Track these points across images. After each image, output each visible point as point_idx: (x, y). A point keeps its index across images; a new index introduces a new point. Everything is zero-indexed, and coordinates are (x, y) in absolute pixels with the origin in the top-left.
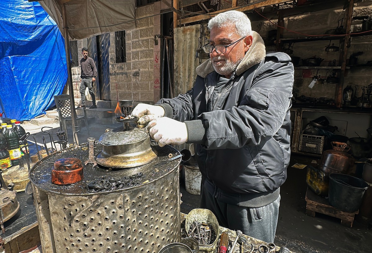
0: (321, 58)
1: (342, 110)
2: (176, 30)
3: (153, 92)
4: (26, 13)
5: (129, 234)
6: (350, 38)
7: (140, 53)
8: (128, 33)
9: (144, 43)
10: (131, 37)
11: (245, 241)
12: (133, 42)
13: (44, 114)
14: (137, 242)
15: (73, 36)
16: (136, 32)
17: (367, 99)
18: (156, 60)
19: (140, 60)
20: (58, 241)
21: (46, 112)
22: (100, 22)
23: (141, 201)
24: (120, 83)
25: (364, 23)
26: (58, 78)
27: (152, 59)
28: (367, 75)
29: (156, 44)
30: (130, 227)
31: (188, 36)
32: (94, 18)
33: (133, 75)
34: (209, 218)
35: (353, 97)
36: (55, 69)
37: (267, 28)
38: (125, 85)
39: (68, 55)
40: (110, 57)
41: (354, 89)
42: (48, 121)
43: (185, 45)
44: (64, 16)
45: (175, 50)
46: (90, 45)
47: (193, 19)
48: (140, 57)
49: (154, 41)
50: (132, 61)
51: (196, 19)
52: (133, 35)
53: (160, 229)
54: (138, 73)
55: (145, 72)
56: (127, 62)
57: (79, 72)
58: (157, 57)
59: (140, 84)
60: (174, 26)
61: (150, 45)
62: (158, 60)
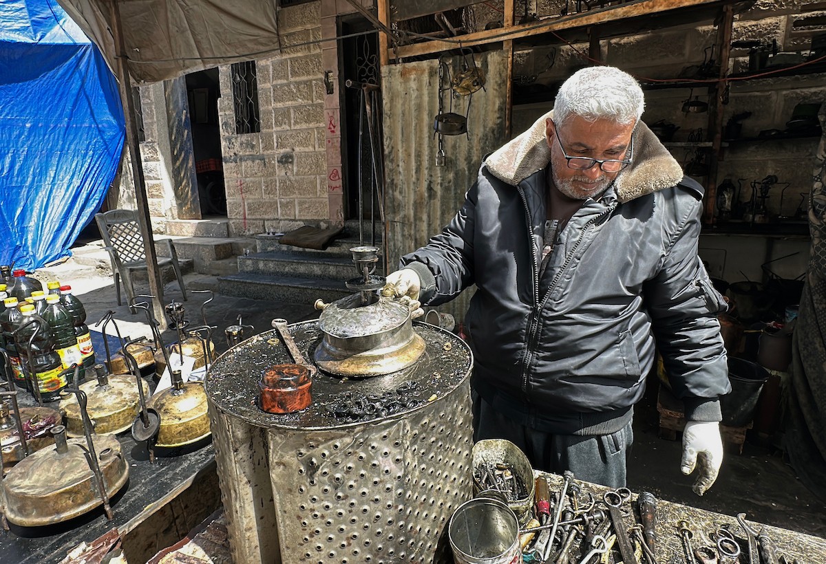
0: (674, 126)
1: (715, 229)
2: (387, 71)
3: (327, 200)
4: (7, 14)
5: (409, 489)
6: (729, 86)
7: (292, 111)
8: (262, 66)
9: (301, 89)
10: (271, 76)
11: (578, 488)
12: (275, 87)
13: (68, 257)
14: (418, 503)
15: (138, 75)
16: (282, 63)
17: (762, 207)
18: (330, 128)
19: (293, 127)
20: (285, 512)
21: (72, 250)
22: (199, 42)
23: (425, 431)
24: (247, 179)
25: (752, 54)
26: (95, 169)
27: (322, 125)
28: (759, 158)
29: (330, 91)
30: (410, 477)
31: (413, 85)
32: (183, 32)
33: (278, 162)
34: (507, 455)
35: (736, 201)
36: (87, 149)
37: (566, 60)
38: (260, 183)
39: (131, 120)
40: (222, 120)
41: (737, 185)
42: (79, 273)
43: (407, 103)
44: (116, 29)
45: (386, 114)
46: (172, 92)
47: (423, 49)
48: (292, 121)
49: (325, 85)
50: (274, 129)
51: (429, 48)
52: (274, 69)
53: (450, 477)
54: (291, 157)
55: (307, 155)
56: (264, 131)
57: (147, 156)
58: (333, 122)
59: (296, 181)
60: (382, 60)
61: (314, 93)
62: (334, 127)
